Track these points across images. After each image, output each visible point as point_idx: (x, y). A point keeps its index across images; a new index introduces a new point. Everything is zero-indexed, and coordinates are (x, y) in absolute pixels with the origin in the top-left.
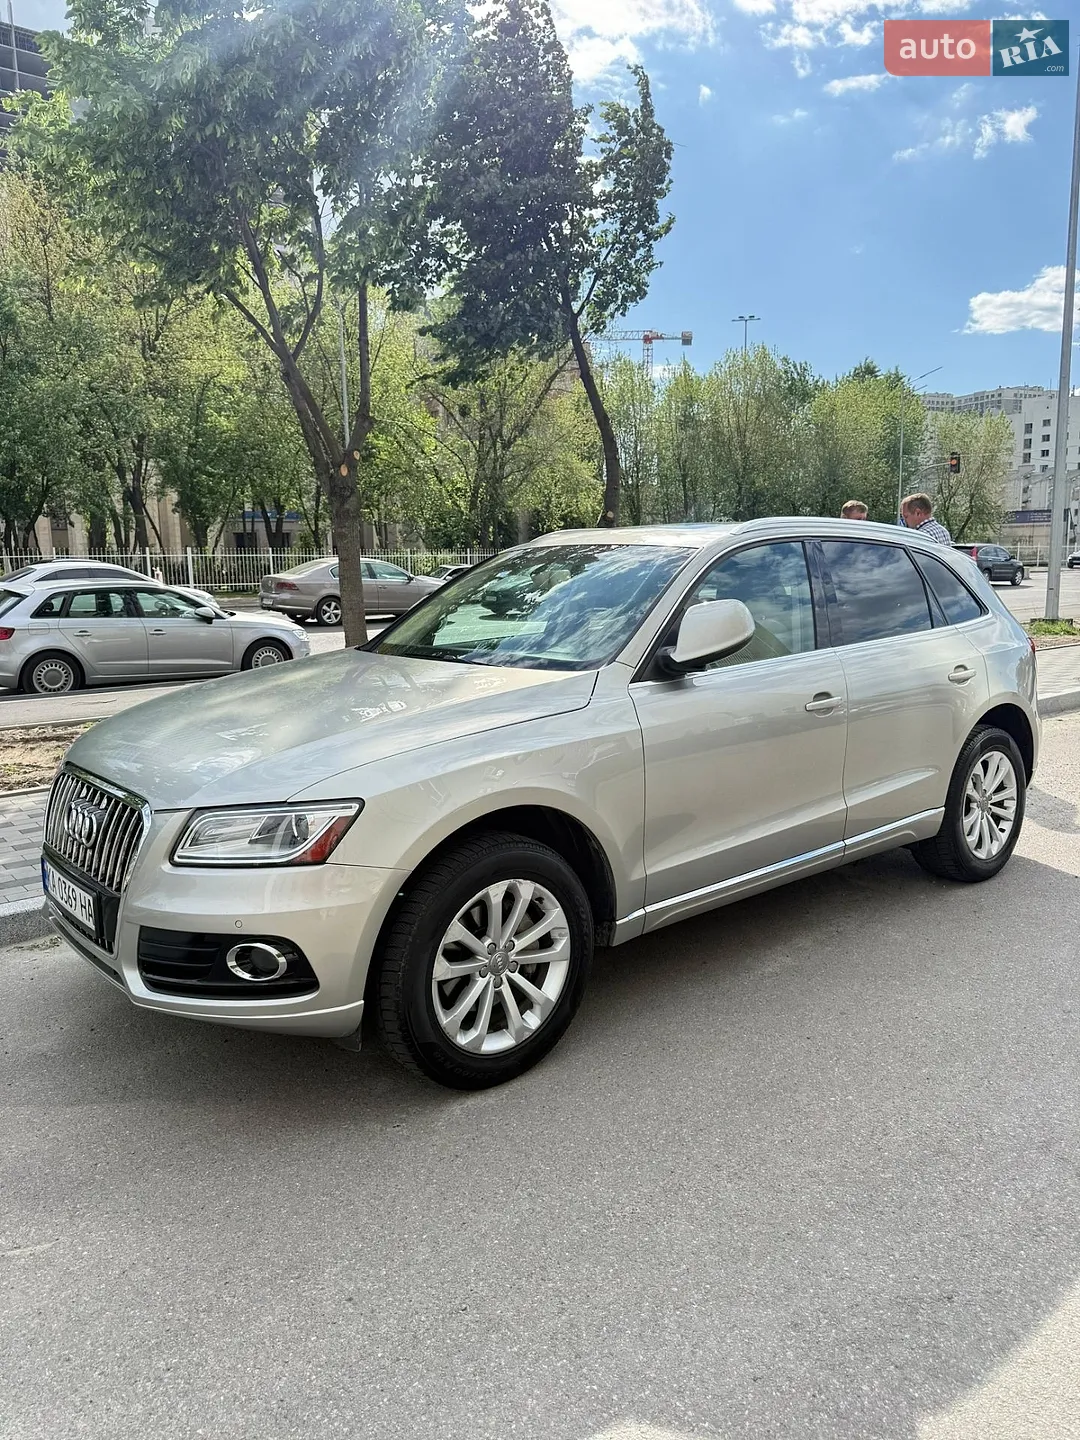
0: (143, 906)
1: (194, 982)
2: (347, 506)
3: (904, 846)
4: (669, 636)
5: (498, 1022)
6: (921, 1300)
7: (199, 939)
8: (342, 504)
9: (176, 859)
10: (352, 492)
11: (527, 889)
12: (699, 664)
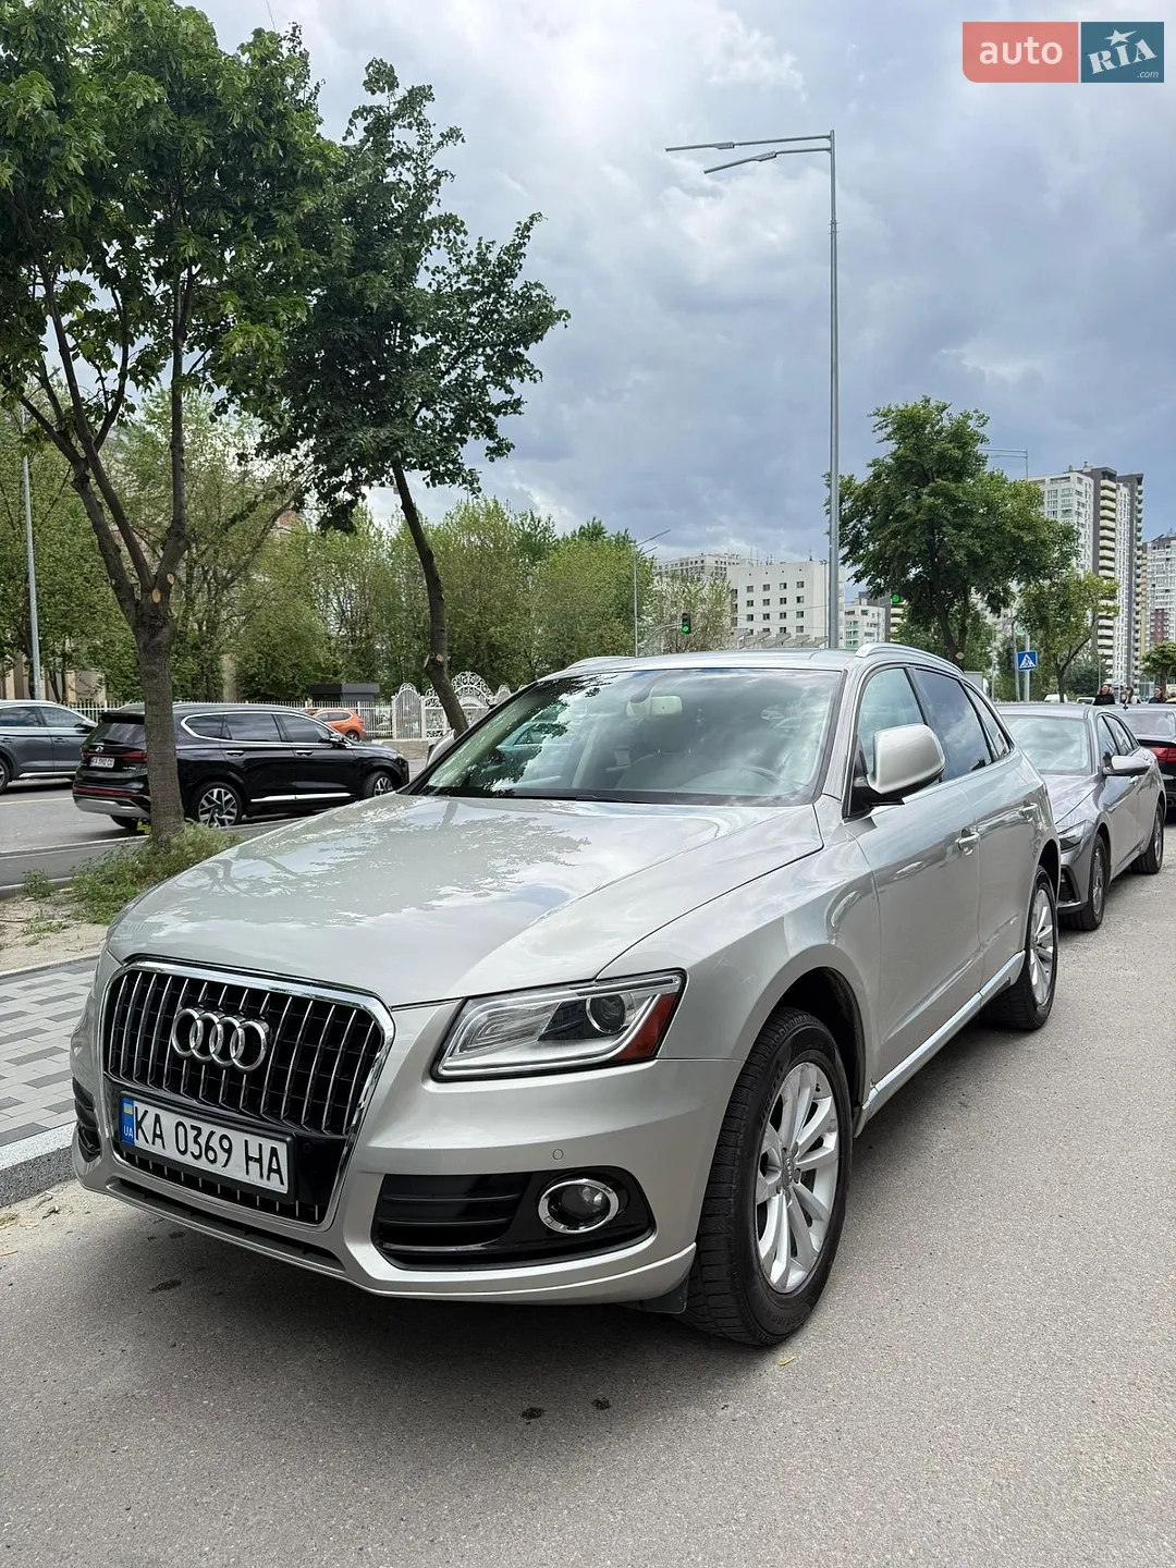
0: (392, 1146)
2: (158, 639)
7: (483, 1183)
8: (153, 636)
9: (442, 1071)
10: (165, 623)
11: (813, 1072)
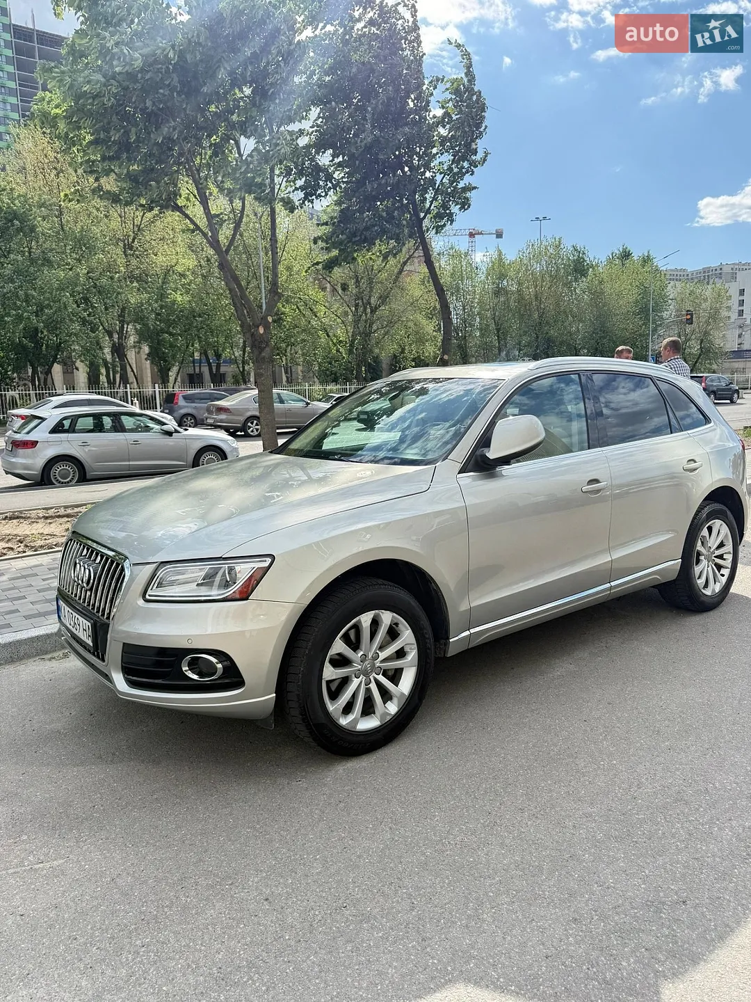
0: (125, 629)
1: (159, 681)
2: (263, 354)
3: (653, 587)
4: (485, 441)
5: (368, 709)
6: (664, 903)
7: (163, 651)
8: (260, 353)
9: (147, 597)
10: (267, 345)
11: (387, 617)
12: (506, 460)
